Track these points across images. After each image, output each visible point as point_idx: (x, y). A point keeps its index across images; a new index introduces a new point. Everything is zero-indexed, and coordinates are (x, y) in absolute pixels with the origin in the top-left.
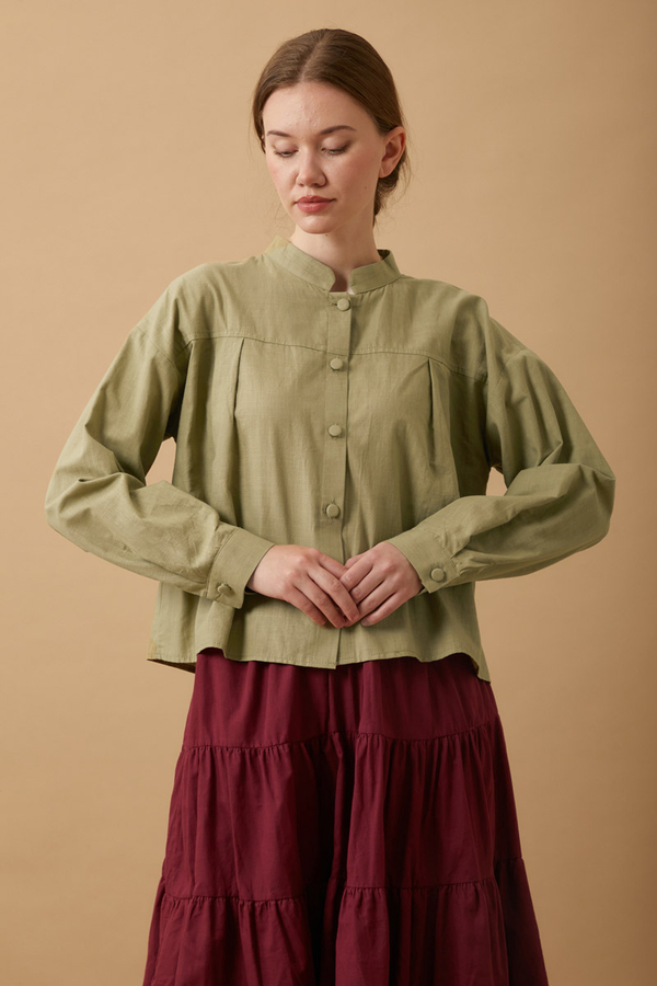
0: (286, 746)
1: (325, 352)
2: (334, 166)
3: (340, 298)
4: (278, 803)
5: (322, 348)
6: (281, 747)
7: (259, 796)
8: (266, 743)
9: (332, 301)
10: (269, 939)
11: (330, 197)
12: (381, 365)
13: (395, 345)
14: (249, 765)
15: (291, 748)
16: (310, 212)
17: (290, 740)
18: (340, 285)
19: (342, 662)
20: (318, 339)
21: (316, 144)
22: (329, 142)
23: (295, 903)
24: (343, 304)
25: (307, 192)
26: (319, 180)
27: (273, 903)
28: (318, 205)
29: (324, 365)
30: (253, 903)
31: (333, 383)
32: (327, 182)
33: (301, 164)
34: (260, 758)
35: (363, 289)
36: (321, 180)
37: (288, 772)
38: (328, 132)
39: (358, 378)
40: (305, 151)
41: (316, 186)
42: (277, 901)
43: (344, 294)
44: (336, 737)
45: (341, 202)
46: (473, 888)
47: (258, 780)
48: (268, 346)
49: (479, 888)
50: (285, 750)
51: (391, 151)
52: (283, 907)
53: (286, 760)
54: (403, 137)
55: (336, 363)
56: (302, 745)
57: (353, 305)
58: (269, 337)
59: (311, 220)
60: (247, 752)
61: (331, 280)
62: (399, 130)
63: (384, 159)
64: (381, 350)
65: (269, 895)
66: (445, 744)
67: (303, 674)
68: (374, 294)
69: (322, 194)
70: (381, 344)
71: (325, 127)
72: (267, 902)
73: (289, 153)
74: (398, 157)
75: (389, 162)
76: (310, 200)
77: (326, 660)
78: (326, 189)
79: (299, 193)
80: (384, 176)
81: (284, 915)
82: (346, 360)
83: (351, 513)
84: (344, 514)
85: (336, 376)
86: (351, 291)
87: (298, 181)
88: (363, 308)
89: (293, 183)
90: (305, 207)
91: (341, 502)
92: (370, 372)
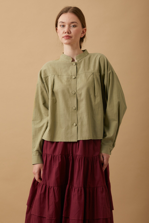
0: (60, 155)
1: (71, 75)
2: (73, 30)
3: (73, 63)
4: (57, 166)
6: (59, 156)
7: (54, 165)
8: (57, 154)
9: (72, 64)
11: (71, 36)
13: (86, 71)
14: (53, 158)
15: (61, 156)
16: (66, 39)
17: (61, 154)
19: (78, 140)
20: (70, 73)
21: (69, 26)
22: (72, 25)
23: (57, 188)
24: (74, 64)
25: (67, 34)
26: (69, 32)
27: (53, 187)
28: (68, 37)
29: (71, 78)
30: (49, 187)
31: (73, 81)
32: (71, 33)
33: (66, 29)
34: (55, 157)
35: (79, 60)
37: (60, 161)
38: (73, 23)
39: (79, 80)
40: (67, 26)
41: (68, 33)
42: (54, 187)
43: (74, 62)
44: (71, 155)
45: (73, 38)
46: (102, 187)
47: (54, 162)
48: (59, 76)
49: (103, 187)
50: (60, 156)
51: (83, 32)
52: (55, 188)
53: (60, 158)
54: (86, 30)
55: (74, 77)
56: (64, 156)
57: (76, 64)
58: (60, 74)
59: (66, 41)
60: (53, 156)
61: (71, 60)
62: (85, 28)
63: (82, 33)
64: (83, 72)
65: (52, 185)
66: (95, 158)
68: (81, 60)
69: (70, 35)
70: (83, 71)
71: (72, 21)
73: (64, 26)
74: (84, 34)
75: (83, 34)
76: (67, 36)
77: (74, 140)
78: (70, 34)
79: (64, 35)
80: (81, 37)
81: (55, 190)
82: (76, 76)
83: (78, 108)
84: (77, 109)
85: (74, 80)
86: (76, 61)
87: (65, 32)
88: (79, 64)
89: (63, 33)
90: (65, 38)
91: (76, 106)
92: (81, 78)
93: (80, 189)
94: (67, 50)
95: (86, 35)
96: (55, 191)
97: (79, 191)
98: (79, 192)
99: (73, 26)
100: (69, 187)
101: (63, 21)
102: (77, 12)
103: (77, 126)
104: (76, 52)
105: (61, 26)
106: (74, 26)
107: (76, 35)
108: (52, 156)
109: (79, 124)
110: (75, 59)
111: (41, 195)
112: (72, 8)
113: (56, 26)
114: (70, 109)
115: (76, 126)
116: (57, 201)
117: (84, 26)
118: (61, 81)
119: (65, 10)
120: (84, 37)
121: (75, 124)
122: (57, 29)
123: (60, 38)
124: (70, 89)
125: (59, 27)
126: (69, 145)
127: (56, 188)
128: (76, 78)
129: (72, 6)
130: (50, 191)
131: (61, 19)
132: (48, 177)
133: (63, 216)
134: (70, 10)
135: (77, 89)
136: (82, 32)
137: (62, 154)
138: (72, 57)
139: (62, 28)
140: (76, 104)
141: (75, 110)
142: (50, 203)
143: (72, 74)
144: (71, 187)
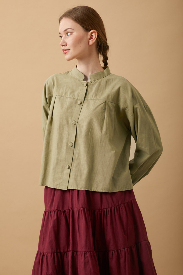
1: (77, 99)
3: (84, 83)
5: (76, 98)
12: (92, 103)
16: (65, 54)
18: (86, 79)
20: (76, 96)
24: (85, 85)
26: (64, 44)
29: (76, 102)
35: (93, 79)
40: (64, 36)
41: (63, 46)
48: (62, 97)
55: (79, 102)
57: (87, 85)
61: (83, 78)
63: (90, 40)
64: (93, 99)
68: (95, 81)
70: (93, 97)
76: (64, 51)
77: (64, 188)
78: (67, 46)
82: (83, 101)
84: (75, 145)
85: (79, 106)
86: (89, 81)
88: (91, 86)
91: (73, 142)
92: (88, 105)
103: (70, 169)
109: (74, 167)
110: (89, 78)
114: (66, 144)
118: (62, 105)
121: (68, 167)
124: (70, 118)
128: (82, 104)
135: (80, 119)
138: (85, 74)
140: (74, 140)
141: (72, 147)
143: (79, 98)
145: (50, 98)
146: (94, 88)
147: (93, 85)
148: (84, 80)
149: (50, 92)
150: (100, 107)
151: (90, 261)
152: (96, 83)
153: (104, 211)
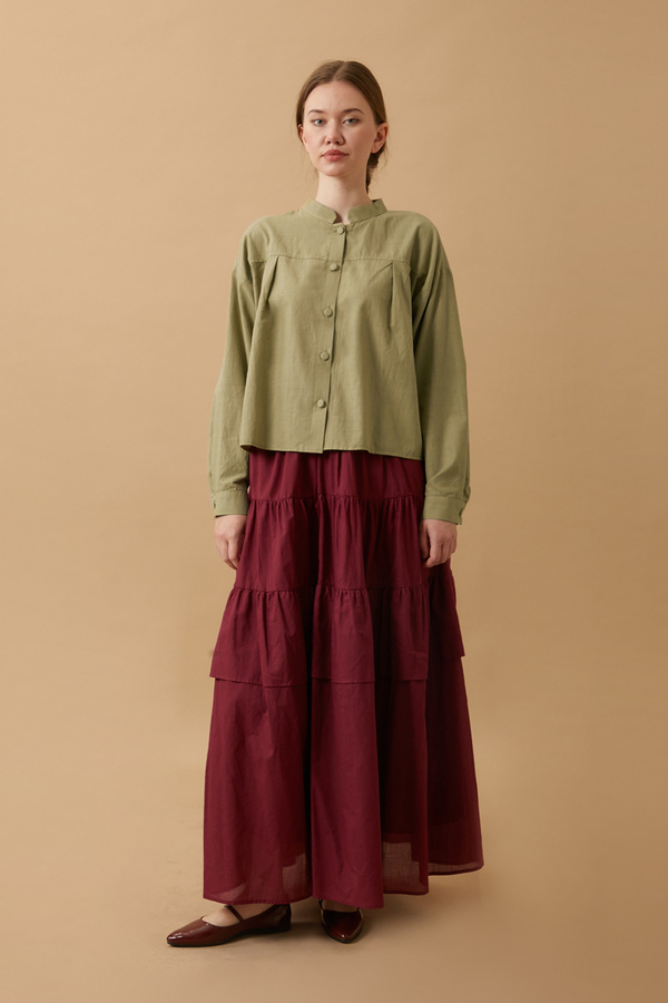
0: (291, 499)
1: (327, 261)
2: (350, 133)
3: (338, 227)
4: (285, 532)
5: (325, 258)
6: (288, 501)
9: (335, 230)
10: (274, 614)
11: (346, 152)
12: (361, 266)
13: (372, 254)
14: (271, 508)
15: (294, 502)
16: (332, 161)
18: (339, 219)
19: (326, 448)
20: (323, 253)
21: (340, 122)
22: (347, 117)
24: (340, 230)
25: (332, 147)
28: (337, 156)
29: (326, 268)
31: (331, 278)
32: (344, 142)
33: (329, 131)
35: (355, 219)
36: (341, 140)
37: (291, 515)
38: (348, 111)
39: (347, 274)
40: (332, 123)
41: (337, 143)
43: (340, 224)
44: (320, 497)
45: (352, 157)
47: (275, 520)
48: (293, 260)
50: (290, 502)
51: (380, 137)
52: (282, 596)
53: (290, 508)
54: (386, 129)
55: (333, 267)
56: (301, 500)
57: (345, 231)
58: (294, 255)
59: (331, 167)
61: (335, 218)
62: (384, 125)
63: (375, 141)
64: (362, 258)
65: (274, 588)
67: (304, 458)
68: (362, 223)
69: (342, 149)
70: (363, 254)
71: (347, 108)
72: (273, 593)
73: (322, 122)
74: (382, 142)
75: (378, 143)
76: (333, 153)
77: (316, 448)
78: (343, 147)
79: (326, 149)
80: (374, 152)
81: (283, 600)
82: (340, 264)
83: (336, 358)
84: (333, 358)
85: (333, 273)
86: (346, 221)
87: (326, 140)
88: (353, 232)
89: (323, 142)
90: (329, 157)
91: (330, 351)
92: (354, 270)
93: (358, 595)
94: (328, 191)
95: (388, 144)
96: (285, 605)
97: (358, 601)
98: (358, 605)
99: (351, 120)
100: (323, 590)
101: (320, 108)
102: (359, 78)
103: (326, 408)
104: (354, 197)
105: (313, 121)
106: (355, 121)
107: (359, 145)
108: (268, 505)
109: (334, 402)
110: (345, 217)
111: (236, 619)
112: (343, 68)
113: (300, 120)
114: (313, 357)
115: (323, 407)
116: (292, 631)
117: (380, 118)
118: (295, 274)
119: (323, 75)
120: (381, 150)
121: (320, 403)
122: (300, 131)
123: (313, 157)
124: (318, 300)
125: (307, 125)
126: (312, 462)
127: (285, 596)
128: (340, 270)
129: (342, 60)
130: (268, 606)
131: (314, 102)
132: (261, 566)
133: (313, 676)
134: (339, 72)
135: (340, 301)
136: (375, 136)
137: (294, 497)
138: (337, 211)
139: (317, 128)
140: (331, 346)
141: (325, 360)
142: (272, 642)
143: (330, 259)
144: (327, 591)
145: (260, 265)
146: (362, 235)
147: (357, 229)
148: (335, 222)
149: (258, 254)
150: (381, 276)
151: (351, 612)
152: (363, 226)
153: (389, 503)
